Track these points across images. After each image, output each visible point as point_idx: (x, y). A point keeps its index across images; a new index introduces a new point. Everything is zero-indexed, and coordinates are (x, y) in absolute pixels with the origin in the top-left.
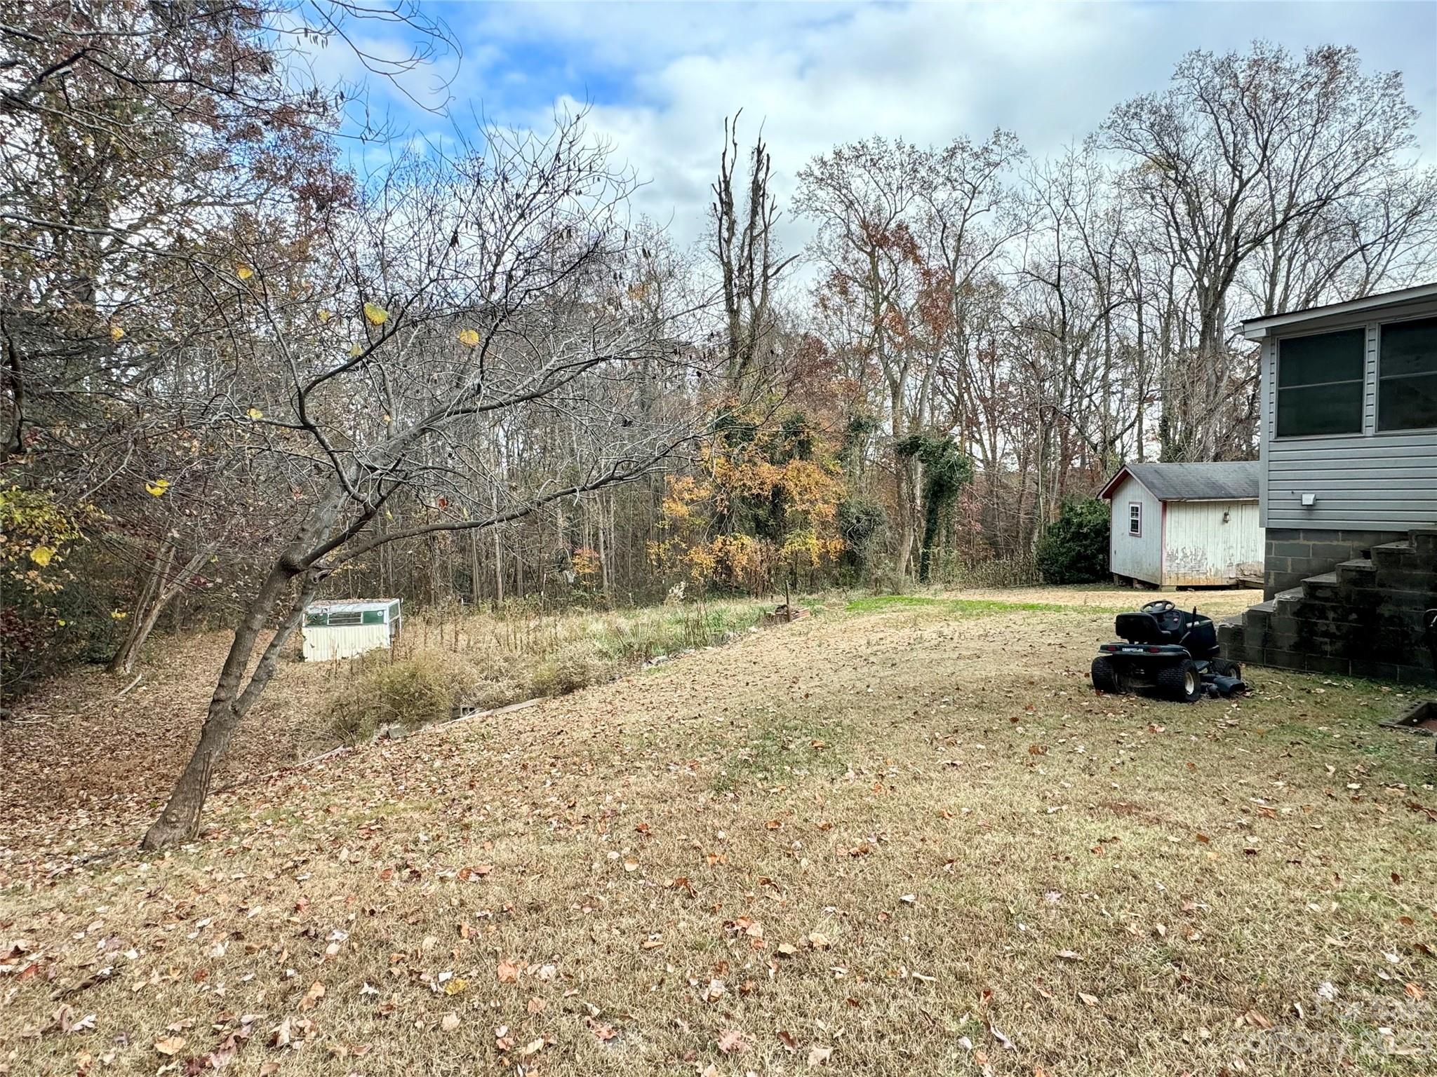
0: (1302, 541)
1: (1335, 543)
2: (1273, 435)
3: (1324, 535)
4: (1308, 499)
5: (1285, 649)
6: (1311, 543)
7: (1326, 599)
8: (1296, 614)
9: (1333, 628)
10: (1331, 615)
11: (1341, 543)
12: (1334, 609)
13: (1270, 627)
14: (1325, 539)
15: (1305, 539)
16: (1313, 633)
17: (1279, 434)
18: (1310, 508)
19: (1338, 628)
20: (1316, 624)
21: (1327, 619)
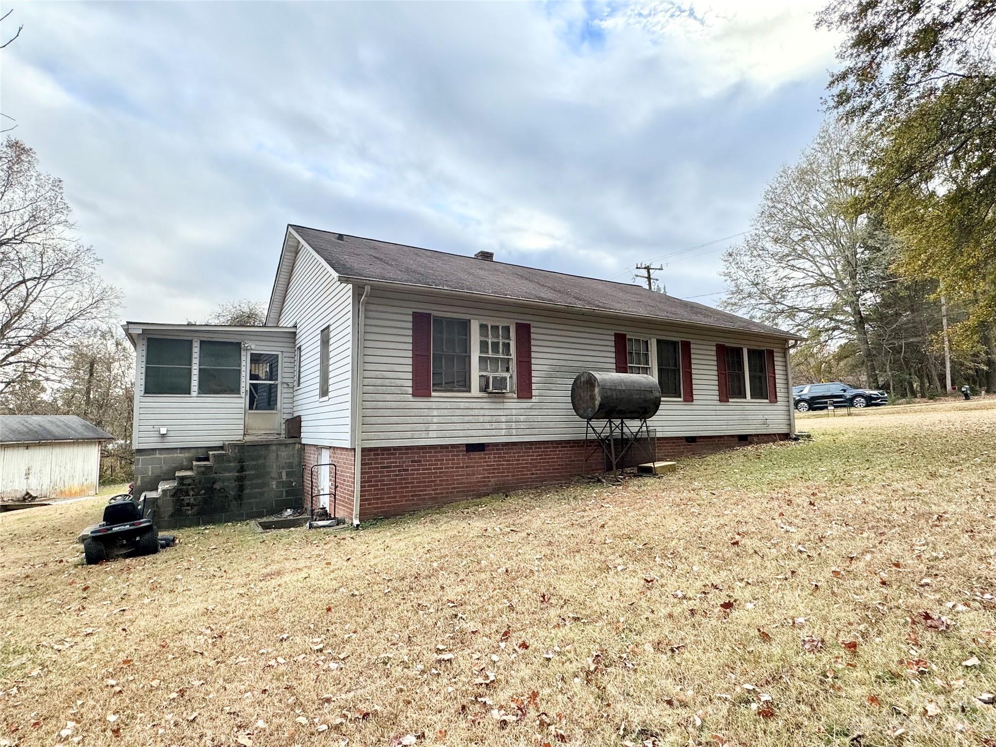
0: (157, 456)
1: (176, 455)
2: (143, 392)
3: (170, 451)
4: (163, 431)
5: (166, 519)
6: (163, 456)
7: (189, 485)
8: (173, 496)
9: (192, 500)
10: (191, 493)
11: (179, 455)
12: (193, 489)
13: (157, 506)
14: (170, 454)
15: (160, 454)
16: (182, 505)
17: (145, 393)
18: (163, 436)
19: (195, 500)
20: (183, 500)
21: (189, 496)
